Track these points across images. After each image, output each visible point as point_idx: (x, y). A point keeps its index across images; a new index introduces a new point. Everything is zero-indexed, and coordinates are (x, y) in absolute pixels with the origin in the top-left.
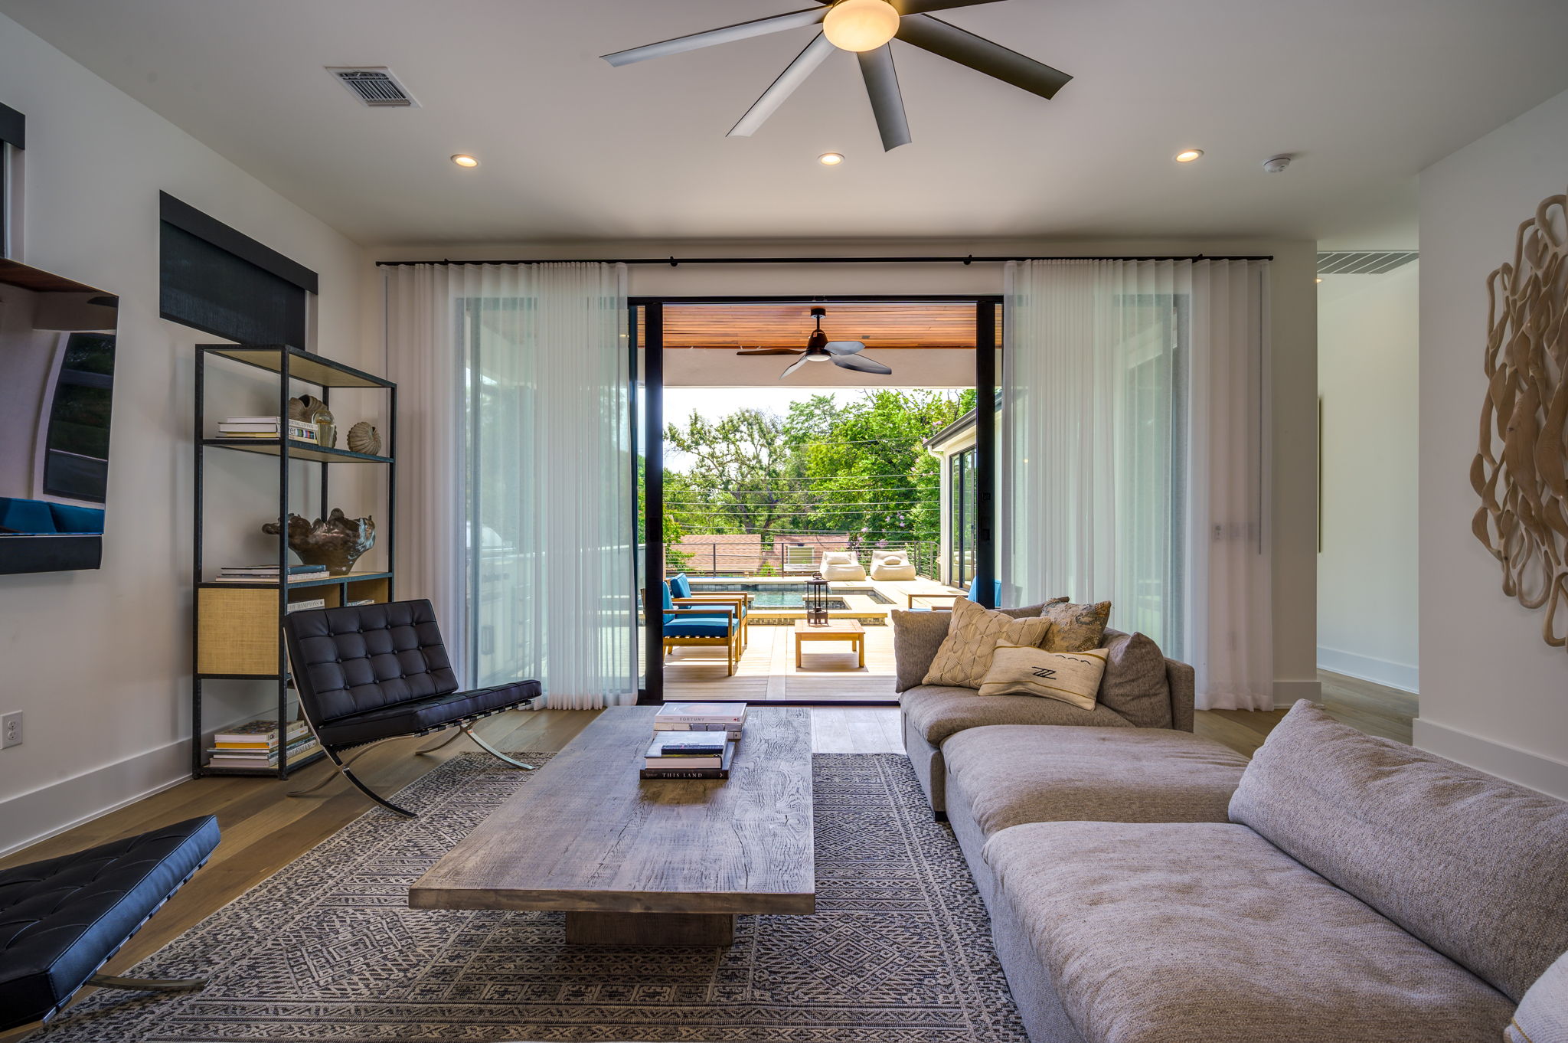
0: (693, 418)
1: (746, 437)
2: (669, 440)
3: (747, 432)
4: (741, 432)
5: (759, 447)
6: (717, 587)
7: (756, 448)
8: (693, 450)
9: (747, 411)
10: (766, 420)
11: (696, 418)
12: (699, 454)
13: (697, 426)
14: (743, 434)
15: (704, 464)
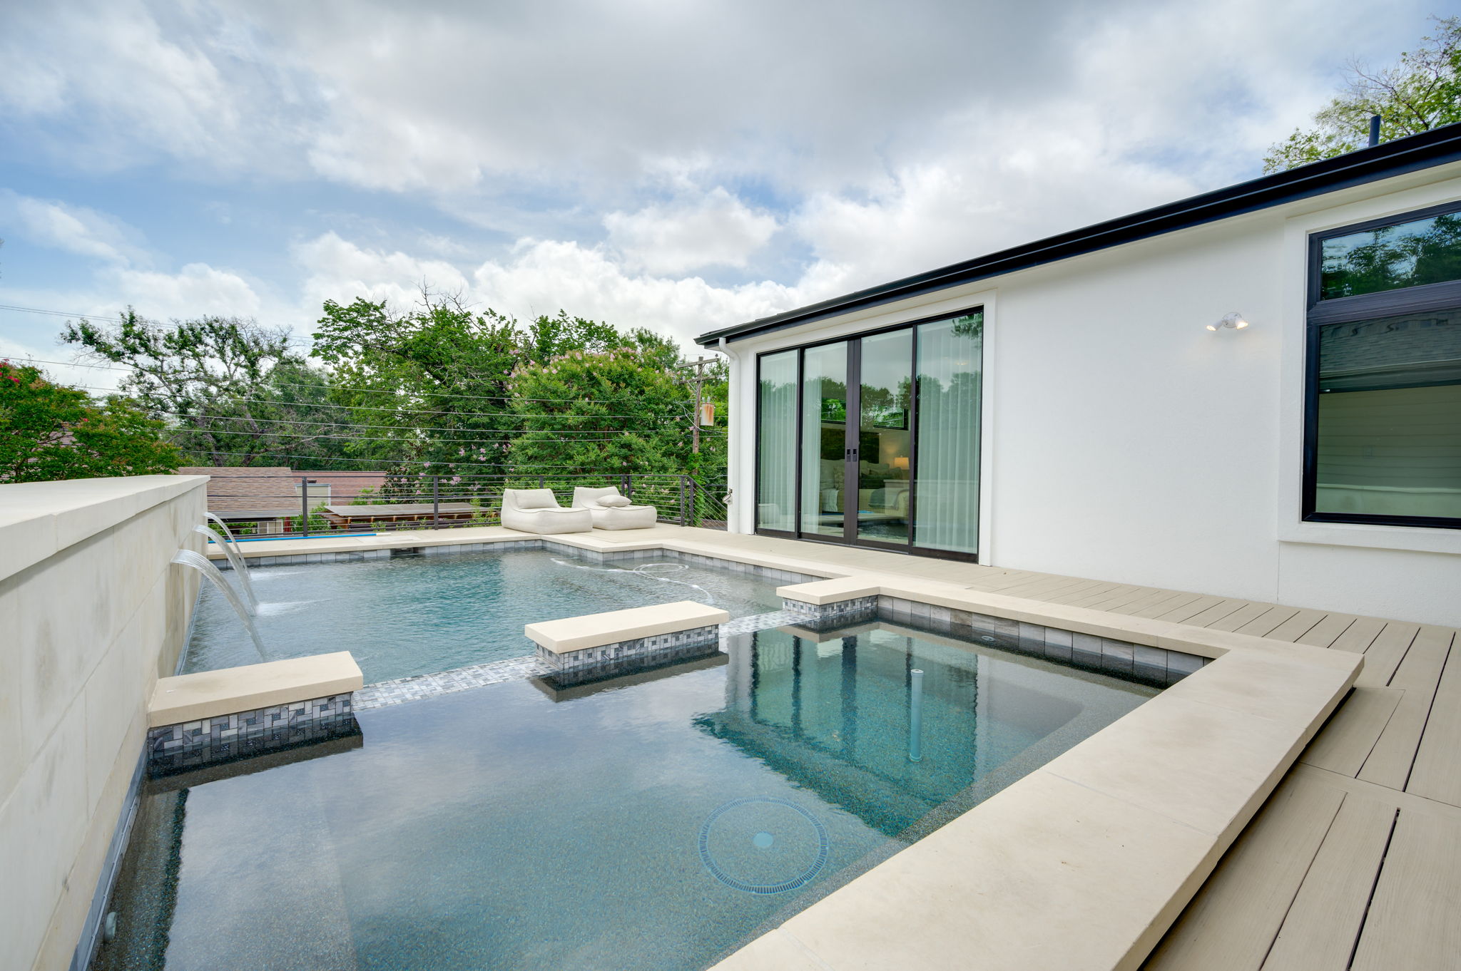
0: (128, 317)
1: (211, 351)
2: (81, 342)
3: (215, 346)
4: (207, 345)
5: (233, 367)
6: (340, 557)
7: (229, 367)
8: (126, 360)
9: (217, 321)
10: (245, 336)
11: (132, 318)
12: (136, 365)
13: (135, 328)
14: (208, 348)
15: (142, 379)
